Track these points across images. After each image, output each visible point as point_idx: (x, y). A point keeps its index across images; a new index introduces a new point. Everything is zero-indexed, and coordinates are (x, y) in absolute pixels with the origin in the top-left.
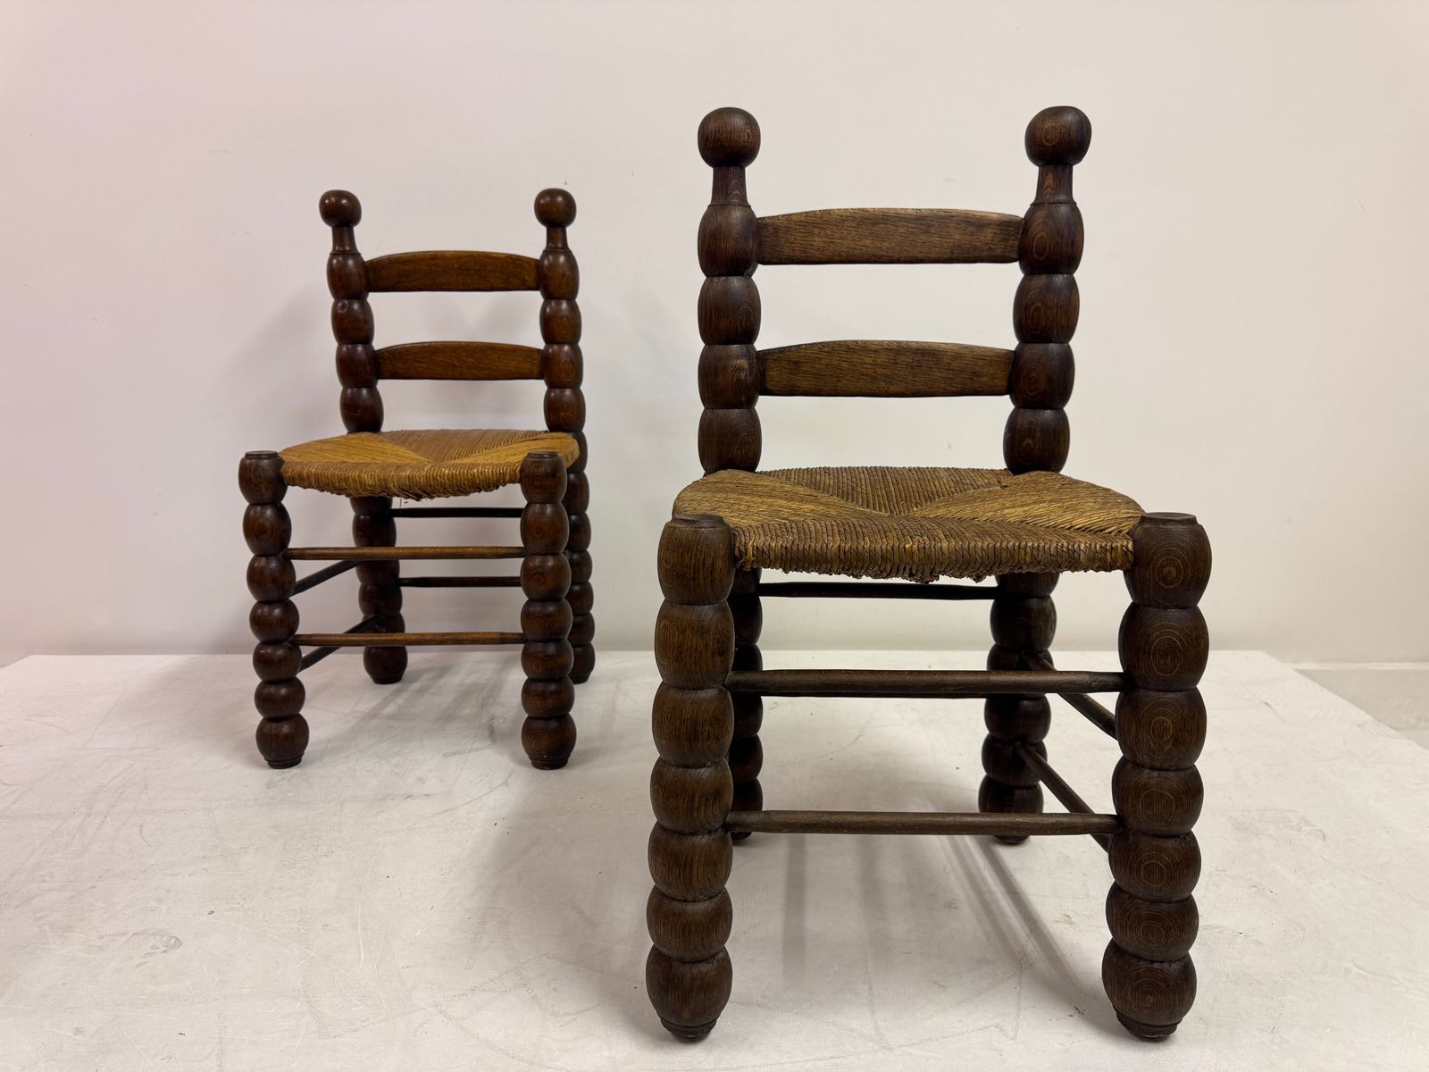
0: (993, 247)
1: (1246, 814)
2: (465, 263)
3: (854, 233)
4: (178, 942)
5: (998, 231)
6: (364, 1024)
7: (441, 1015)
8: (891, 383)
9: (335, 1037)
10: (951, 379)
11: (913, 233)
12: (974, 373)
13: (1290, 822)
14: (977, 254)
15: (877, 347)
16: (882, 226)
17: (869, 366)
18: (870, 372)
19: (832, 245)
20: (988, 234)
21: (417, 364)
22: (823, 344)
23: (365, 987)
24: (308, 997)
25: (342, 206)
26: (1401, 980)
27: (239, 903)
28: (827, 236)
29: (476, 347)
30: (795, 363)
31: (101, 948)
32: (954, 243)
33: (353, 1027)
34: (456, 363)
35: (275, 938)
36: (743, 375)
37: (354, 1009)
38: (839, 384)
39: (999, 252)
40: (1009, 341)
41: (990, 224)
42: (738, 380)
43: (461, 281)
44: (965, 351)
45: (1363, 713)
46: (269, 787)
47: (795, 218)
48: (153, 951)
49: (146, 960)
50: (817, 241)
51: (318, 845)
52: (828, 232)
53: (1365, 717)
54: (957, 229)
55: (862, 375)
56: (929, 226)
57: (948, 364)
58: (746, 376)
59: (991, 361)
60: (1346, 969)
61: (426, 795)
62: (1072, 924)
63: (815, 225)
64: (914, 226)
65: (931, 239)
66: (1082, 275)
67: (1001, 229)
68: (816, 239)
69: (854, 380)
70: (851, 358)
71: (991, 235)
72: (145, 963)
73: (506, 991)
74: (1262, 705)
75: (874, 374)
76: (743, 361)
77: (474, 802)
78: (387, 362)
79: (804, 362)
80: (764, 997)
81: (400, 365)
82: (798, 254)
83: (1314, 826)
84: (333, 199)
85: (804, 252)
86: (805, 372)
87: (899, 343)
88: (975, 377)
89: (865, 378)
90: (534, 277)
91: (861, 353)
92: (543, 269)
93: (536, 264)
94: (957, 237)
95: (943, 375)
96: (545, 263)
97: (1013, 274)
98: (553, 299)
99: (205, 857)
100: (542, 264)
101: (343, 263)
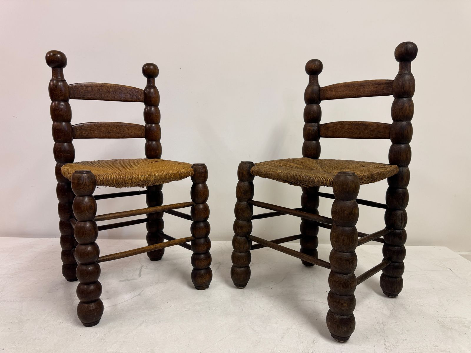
0: (383, 90)
3: (343, 90)
8: (353, 134)
10: (371, 133)
11: (359, 88)
12: (378, 131)
14: (378, 93)
16: (351, 87)
17: (347, 129)
18: (347, 131)
19: (337, 94)
20: (382, 87)
21: (92, 132)
22: (335, 122)
25: (57, 58)
28: (336, 91)
30: (328, 128)
32: (371, 90)
36: (310, 131)
38: (339, 134)
39: (385, 92)
40: (390, 121)
41: (382, 83)
42: (309, 133)
44: (376, 124)
50: (334, 93)
54: (372, 86)
56: (364, 86)
57: (370, 128)
59: (384, 127)
63: (333, 88)
64: (360, 86)
65: (365, 90)
66: (414, 98)
67: (386, 85)
68: (334, 92)
69: (343, 133)
70: (342, 126)
71: (383, 87)
78: (78, 131)
79: (330, 128)
81: (84, 132)
82: (329, 97)
84: (52, 55)
85: (330, 96)
86: (330, 131)
87: (356, 122)
88: (379, 133)
89: (346, 132)
90: (142, 97)
91: (345, 125)
92: (145, 93)
93: (142, 91)
94: (372, 88)
95: (368, 132)
96: (146, 92)
97: (391, 99)
98: (148, 106)
99: (11, 323)
100: (145, 92)
101: (57, 85)
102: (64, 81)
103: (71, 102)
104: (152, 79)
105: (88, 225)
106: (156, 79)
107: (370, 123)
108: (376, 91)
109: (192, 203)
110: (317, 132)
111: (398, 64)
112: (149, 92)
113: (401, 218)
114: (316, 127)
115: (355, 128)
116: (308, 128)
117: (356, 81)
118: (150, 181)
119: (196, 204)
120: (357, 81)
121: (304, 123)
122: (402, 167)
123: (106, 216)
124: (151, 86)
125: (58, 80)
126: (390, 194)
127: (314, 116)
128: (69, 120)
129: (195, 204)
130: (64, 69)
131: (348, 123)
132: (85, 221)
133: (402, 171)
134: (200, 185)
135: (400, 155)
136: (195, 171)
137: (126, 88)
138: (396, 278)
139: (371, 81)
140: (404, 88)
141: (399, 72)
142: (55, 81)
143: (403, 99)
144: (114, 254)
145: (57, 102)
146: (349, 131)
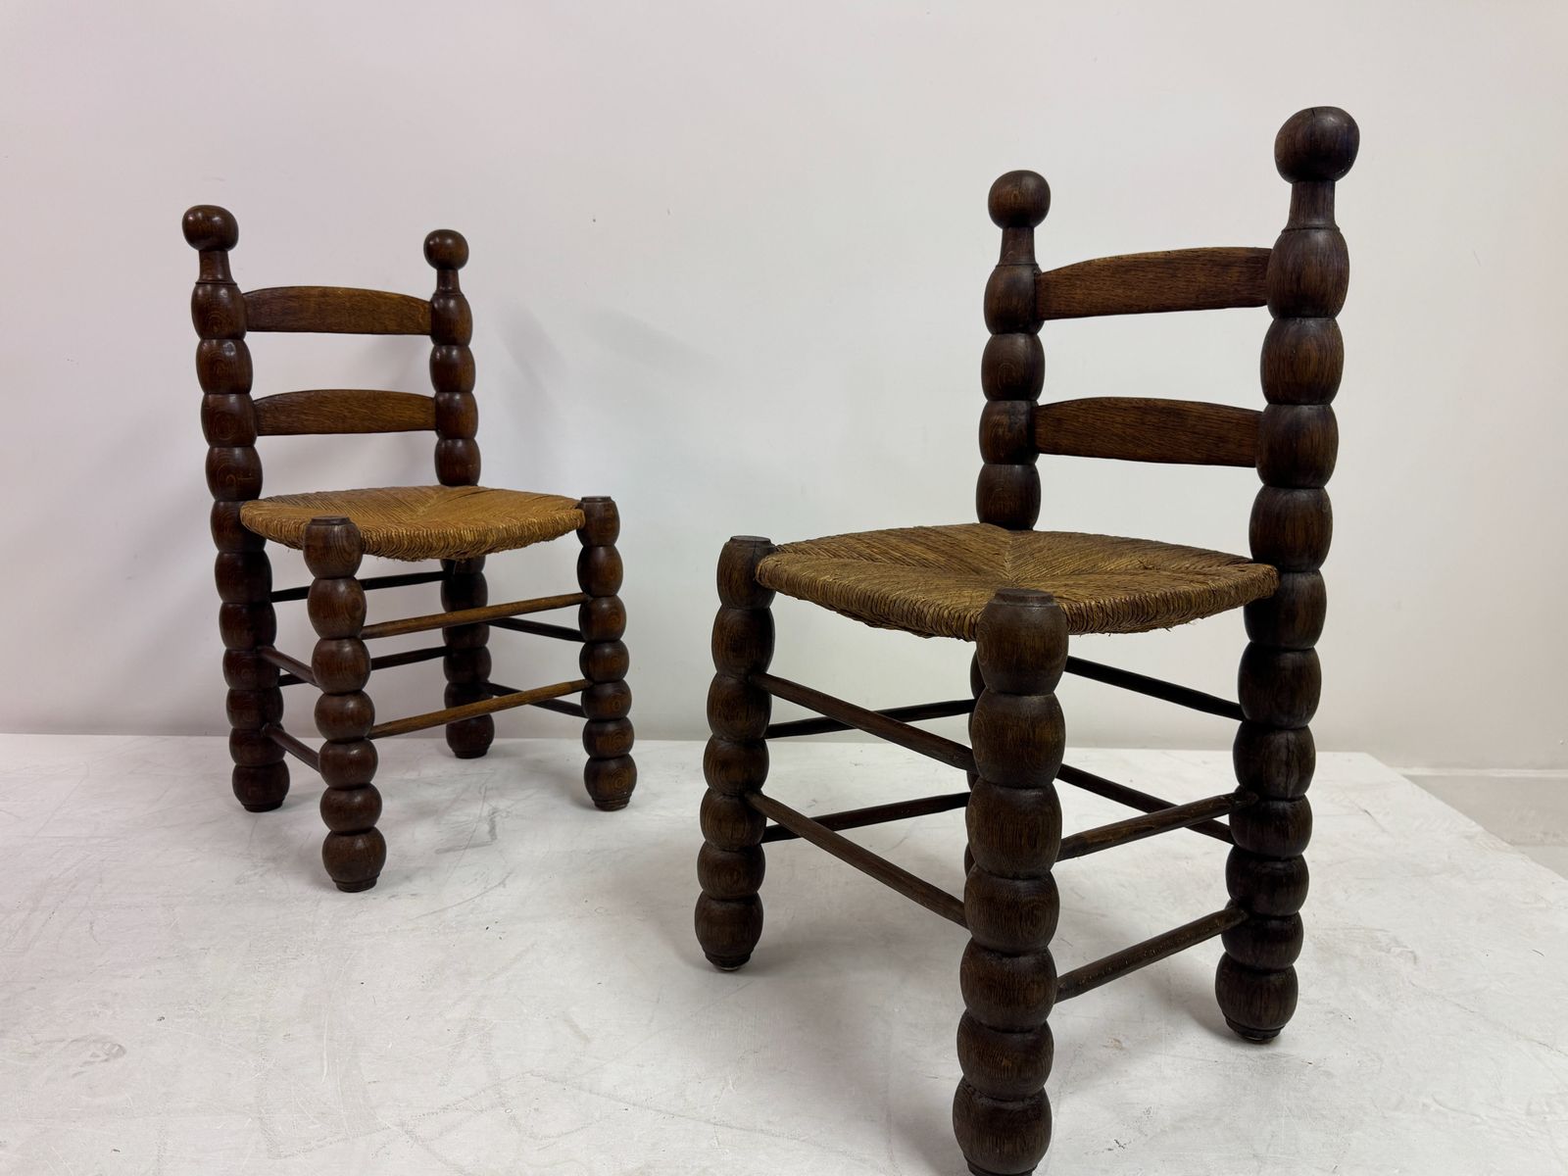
0: (1239, 288)
1: (1330, 932)
2: (358, 302)
3: (1108, 283)
4: (122, 1050)
5: (1244, 270)
6: (320, 1143)
7: (407, 1136)
9: (286, 1157)
10: (1196, 442)
11: (1159, 278)
12: (1220, 438)
13: (1379, 942)
14: (1222, 298)
15: (1126, 405)
16: (1133, 273)
17: (1120, 426)
18: (1120, 432)
20: (1234, 274)
21: (303, 416)
22: (1084, 401)
23: (325, 1104)
24: (261, 1113)
26: (1485, 1118)
27: (193, 1009)
28: (1088, 287)
30: (1059, 420)
31: (34, 1056)
32: (1199, 287)
33: (307, 1147)
34: (346, 413)
35: (230, 1047)
36: (1000, 431)
37: (310, 1127)
38: (1094, 444)
39: (1245, 294)
40: (1258, 402)
41: (1236, 262)
42: (996, 436)
43: (353, 321)
44: (1210, 411)
45: (1474, 823)
46: (238, 883)
48: (92, 1060)
49: (83, 1069)
50: (1078, 294)
51: (287, 947)
53: (1476, 828)
54: (1202, 270)
55: (1112, 435)
56: (1178, 269)
57: (1195, 425)
58: (1004, 432)
59: (1238, 424)
60: (1424, 1105)
61: (413, 895)
62: (1122, 1049)
63: (1078, 277)
64: (1161, 270)
65: (1177, 284)
67: (1247, 267)
68: (1076, 291)
69: (1105, 440)
70: (1105, 416)
71: (1238, 274)
72: (82, 1072)
73: (482, 1111)
74: (1361, 813)
75: (1124, 436)
76: (1022, 415)
77: (467, 903)
78: (268, 415)
79: (1066, 420)
80: (769, 1122)
81: (283, 418)
82: (1063, 308)
83: (1406, 947)
85: (1068, 306)
87: (1147, 400)
88: (1221, 445)
89: (1116, 435)
90: (426, 321)
91: (1112, 411)
92: (434, 311)
93: (427, 306)
94: (1203, 279)
95: (1187, 439)
96: (436, 305)
97: (1261, 319)
98: (444, 344)
99: (159, 958)
100: (433, 306)
101: (214, 295)
102: (232, 286)
103: (251, 339)
104: (450, 271)
105: (347, 649)
106: (461, 272)
107: (1193, 406)
108: (1214, 289)
109: (582, 597)
110: (1025, 432)
111: (1286, 189)
112: (446, 308)
113: (1284, 758)
114: (1023, 417)
115: (1144, 424)
116: (996, 418)
117: (1152, 253)
118: (485, 542)
119: (592, 599)
120: (1155, 253)
121: (984, 401)
122: (1294, 572)
123: (385, 628)
124: (451, 291)
125: (217, 284)
126: (1253, 668)
127: (1014, 374)
128: (244, 388)
129: (590, 599)
130: (231, 254)
131: (1123, 405)
132: (339, 638)
133: (1290, 587)
134: (602, 551)
135: (1284, 528)
136: (588, 514)
137: (386, 298)
138: (1268, 972)
139: (1200, 253)
140: (1299, 279)
141: (1291, 219)
142: (209, 287)
143: (1298, 320)
144: (406, 720)
145: (215, 341)
146: (1124, 433)
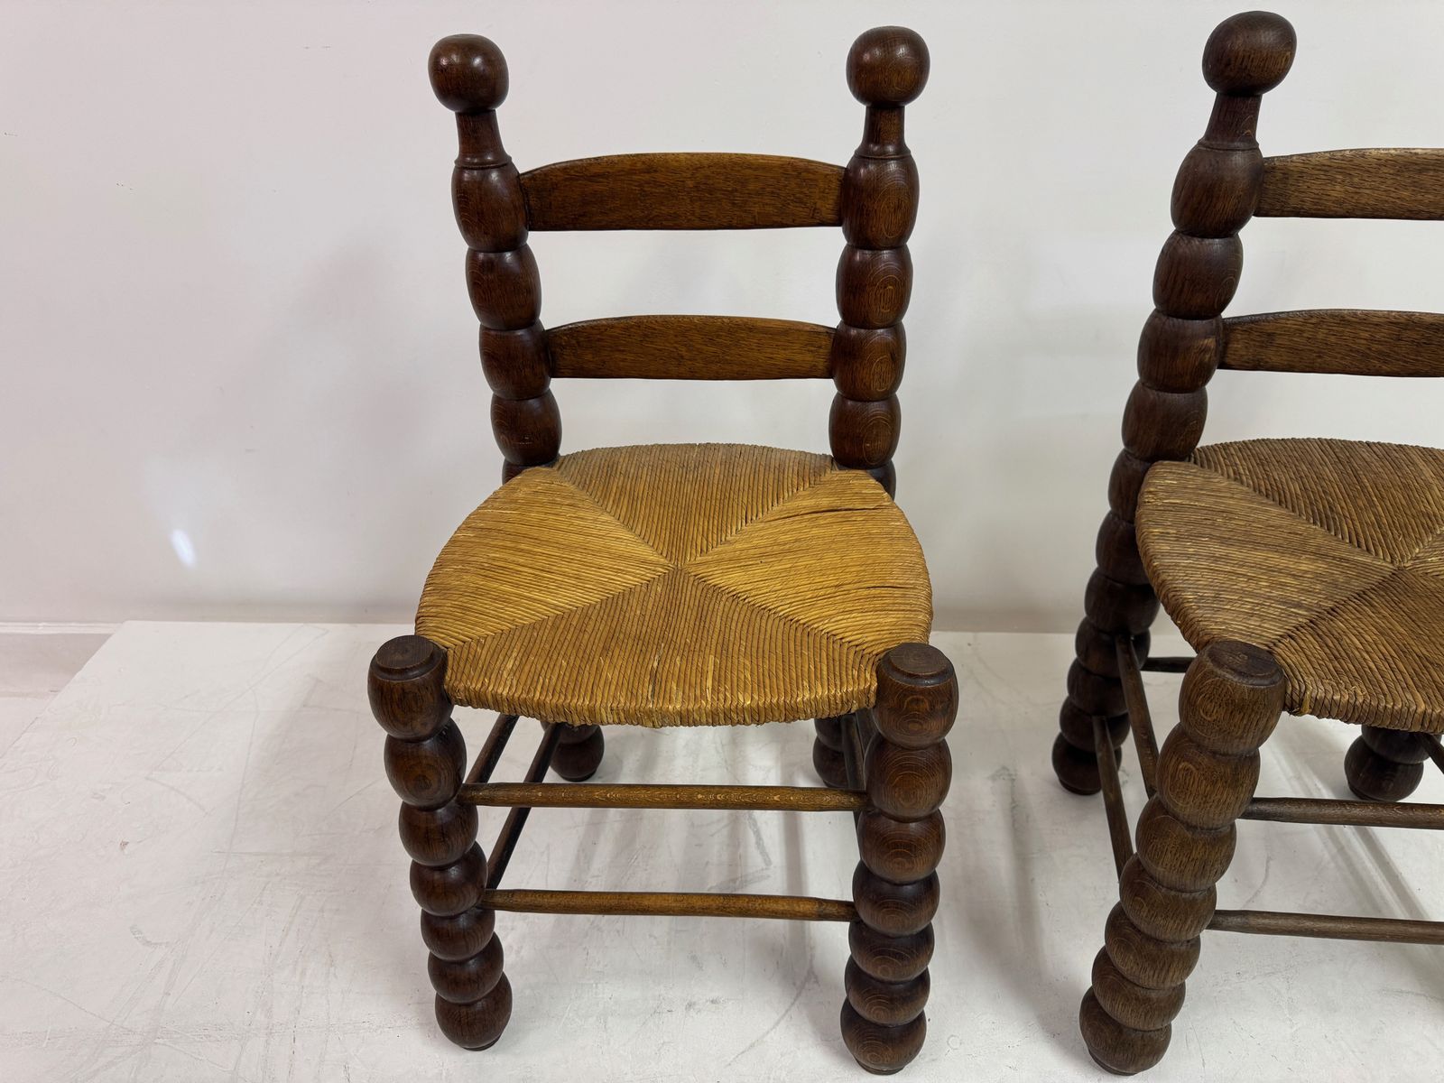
2: (707, 177)
8: (1385, 362)
16: (1431, 173)
17: (1364, 342)
18: (1363, 348)
19: (1357, 197)
21: (617, 355)
25: (474, 71)
28: (1352, 186)
29: (721, 329)
30: (1269, 335)
34: (684, 353)
36: (1207, 358)
38: (1319, 360)
47: (1314, 160)
50: (1339, 191)
52: (1356, 180)
55: (1351, 351)
58: (1210, 358)
68: (1338, 188)
69: (1339, 356)
70: (1343, 332)
75: (1368, 352)
76: (1210, 340)
78: (567, 349)
79: (1280, 334)
82: (1307, 206)
84: (455, 58)
85: (1315, 204)
86: (1279, 346)
89: (1358, 351)
91: (1358, 326)
96: (855, 175)
98: (865, 242)
104: (892, 108)
112: (874, 177)
115: (1400, 340)
116: (1203, 342)
125: (485, 168)
128: (531, 312)
131: (1376, 320)
146: (1369, 349)
